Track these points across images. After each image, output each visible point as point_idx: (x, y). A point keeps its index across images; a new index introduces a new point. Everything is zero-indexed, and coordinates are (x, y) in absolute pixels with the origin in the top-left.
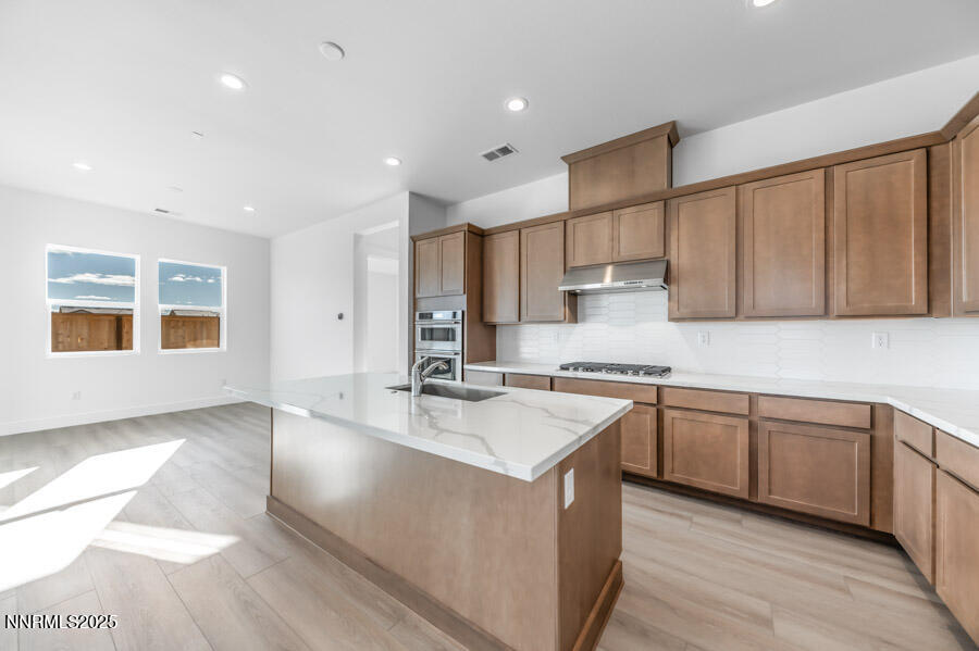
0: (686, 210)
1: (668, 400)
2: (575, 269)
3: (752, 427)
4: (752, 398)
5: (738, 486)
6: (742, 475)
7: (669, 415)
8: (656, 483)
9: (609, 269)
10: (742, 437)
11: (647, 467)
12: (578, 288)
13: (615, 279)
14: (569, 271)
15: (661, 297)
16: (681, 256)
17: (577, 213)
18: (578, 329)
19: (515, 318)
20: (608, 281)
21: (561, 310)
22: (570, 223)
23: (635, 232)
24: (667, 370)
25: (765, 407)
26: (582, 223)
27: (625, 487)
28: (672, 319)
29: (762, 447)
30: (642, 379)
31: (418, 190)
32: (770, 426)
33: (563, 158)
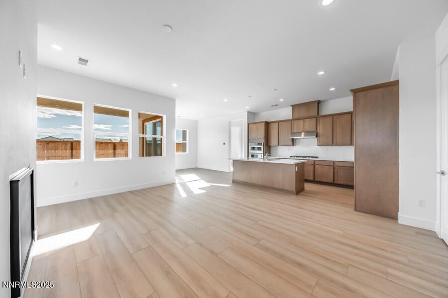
0: (321, 121)
1: (316, 163)
2: (294, 133)
3: (334, 168)
4: (334, 162)
5: (331, 180)
6: (332, 178)
7: (316, 166)
8: (314, 181)
9: (303, 134)
10: (332, 170)
11: (311, 178)
12: (295, 138)
13: (304, 136)
14: (292, 133)
15: (316, 140)
16: (320, 130)
17: (294, 119)
18: (294, 148)
19: (277, 144)
20: (303, 136)
21: (290, 143)
22: (293, 122)
23: (309, 125)
24: (318, 157)
25: (336, 164)
26: (296, 122)
27: (305, 183)
28: (318, 145)
29: (336, 172)
30: (310, 159)
31: (250, 111)
32: (337, 167)
33: (291, 106)
